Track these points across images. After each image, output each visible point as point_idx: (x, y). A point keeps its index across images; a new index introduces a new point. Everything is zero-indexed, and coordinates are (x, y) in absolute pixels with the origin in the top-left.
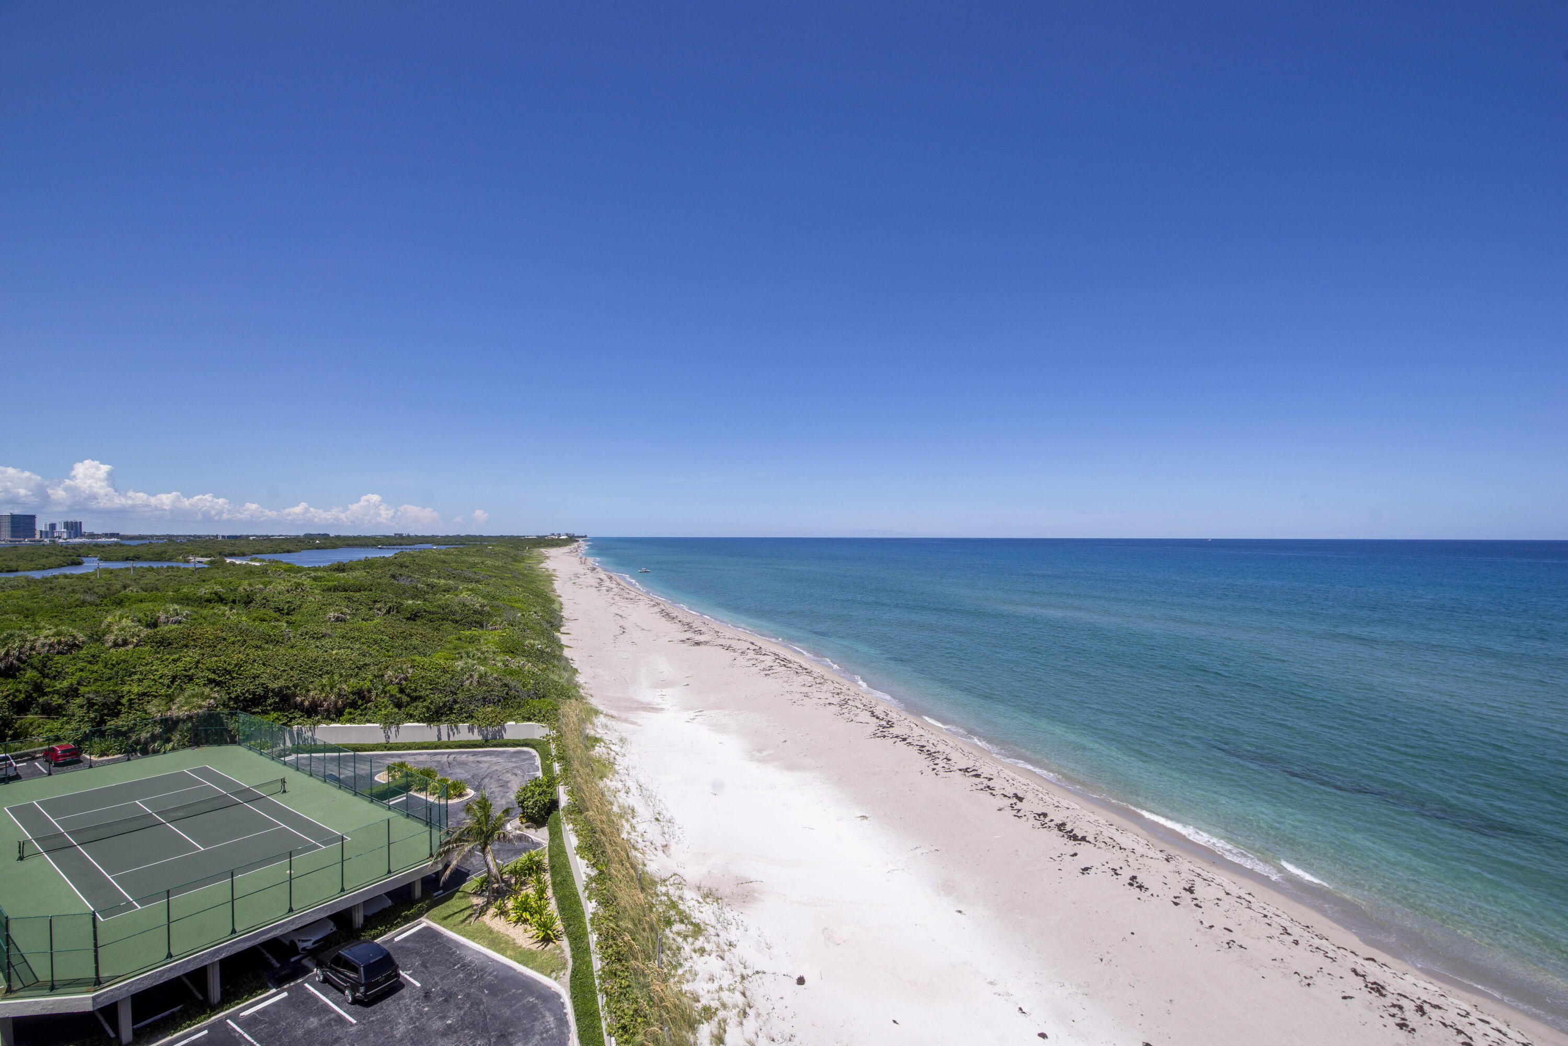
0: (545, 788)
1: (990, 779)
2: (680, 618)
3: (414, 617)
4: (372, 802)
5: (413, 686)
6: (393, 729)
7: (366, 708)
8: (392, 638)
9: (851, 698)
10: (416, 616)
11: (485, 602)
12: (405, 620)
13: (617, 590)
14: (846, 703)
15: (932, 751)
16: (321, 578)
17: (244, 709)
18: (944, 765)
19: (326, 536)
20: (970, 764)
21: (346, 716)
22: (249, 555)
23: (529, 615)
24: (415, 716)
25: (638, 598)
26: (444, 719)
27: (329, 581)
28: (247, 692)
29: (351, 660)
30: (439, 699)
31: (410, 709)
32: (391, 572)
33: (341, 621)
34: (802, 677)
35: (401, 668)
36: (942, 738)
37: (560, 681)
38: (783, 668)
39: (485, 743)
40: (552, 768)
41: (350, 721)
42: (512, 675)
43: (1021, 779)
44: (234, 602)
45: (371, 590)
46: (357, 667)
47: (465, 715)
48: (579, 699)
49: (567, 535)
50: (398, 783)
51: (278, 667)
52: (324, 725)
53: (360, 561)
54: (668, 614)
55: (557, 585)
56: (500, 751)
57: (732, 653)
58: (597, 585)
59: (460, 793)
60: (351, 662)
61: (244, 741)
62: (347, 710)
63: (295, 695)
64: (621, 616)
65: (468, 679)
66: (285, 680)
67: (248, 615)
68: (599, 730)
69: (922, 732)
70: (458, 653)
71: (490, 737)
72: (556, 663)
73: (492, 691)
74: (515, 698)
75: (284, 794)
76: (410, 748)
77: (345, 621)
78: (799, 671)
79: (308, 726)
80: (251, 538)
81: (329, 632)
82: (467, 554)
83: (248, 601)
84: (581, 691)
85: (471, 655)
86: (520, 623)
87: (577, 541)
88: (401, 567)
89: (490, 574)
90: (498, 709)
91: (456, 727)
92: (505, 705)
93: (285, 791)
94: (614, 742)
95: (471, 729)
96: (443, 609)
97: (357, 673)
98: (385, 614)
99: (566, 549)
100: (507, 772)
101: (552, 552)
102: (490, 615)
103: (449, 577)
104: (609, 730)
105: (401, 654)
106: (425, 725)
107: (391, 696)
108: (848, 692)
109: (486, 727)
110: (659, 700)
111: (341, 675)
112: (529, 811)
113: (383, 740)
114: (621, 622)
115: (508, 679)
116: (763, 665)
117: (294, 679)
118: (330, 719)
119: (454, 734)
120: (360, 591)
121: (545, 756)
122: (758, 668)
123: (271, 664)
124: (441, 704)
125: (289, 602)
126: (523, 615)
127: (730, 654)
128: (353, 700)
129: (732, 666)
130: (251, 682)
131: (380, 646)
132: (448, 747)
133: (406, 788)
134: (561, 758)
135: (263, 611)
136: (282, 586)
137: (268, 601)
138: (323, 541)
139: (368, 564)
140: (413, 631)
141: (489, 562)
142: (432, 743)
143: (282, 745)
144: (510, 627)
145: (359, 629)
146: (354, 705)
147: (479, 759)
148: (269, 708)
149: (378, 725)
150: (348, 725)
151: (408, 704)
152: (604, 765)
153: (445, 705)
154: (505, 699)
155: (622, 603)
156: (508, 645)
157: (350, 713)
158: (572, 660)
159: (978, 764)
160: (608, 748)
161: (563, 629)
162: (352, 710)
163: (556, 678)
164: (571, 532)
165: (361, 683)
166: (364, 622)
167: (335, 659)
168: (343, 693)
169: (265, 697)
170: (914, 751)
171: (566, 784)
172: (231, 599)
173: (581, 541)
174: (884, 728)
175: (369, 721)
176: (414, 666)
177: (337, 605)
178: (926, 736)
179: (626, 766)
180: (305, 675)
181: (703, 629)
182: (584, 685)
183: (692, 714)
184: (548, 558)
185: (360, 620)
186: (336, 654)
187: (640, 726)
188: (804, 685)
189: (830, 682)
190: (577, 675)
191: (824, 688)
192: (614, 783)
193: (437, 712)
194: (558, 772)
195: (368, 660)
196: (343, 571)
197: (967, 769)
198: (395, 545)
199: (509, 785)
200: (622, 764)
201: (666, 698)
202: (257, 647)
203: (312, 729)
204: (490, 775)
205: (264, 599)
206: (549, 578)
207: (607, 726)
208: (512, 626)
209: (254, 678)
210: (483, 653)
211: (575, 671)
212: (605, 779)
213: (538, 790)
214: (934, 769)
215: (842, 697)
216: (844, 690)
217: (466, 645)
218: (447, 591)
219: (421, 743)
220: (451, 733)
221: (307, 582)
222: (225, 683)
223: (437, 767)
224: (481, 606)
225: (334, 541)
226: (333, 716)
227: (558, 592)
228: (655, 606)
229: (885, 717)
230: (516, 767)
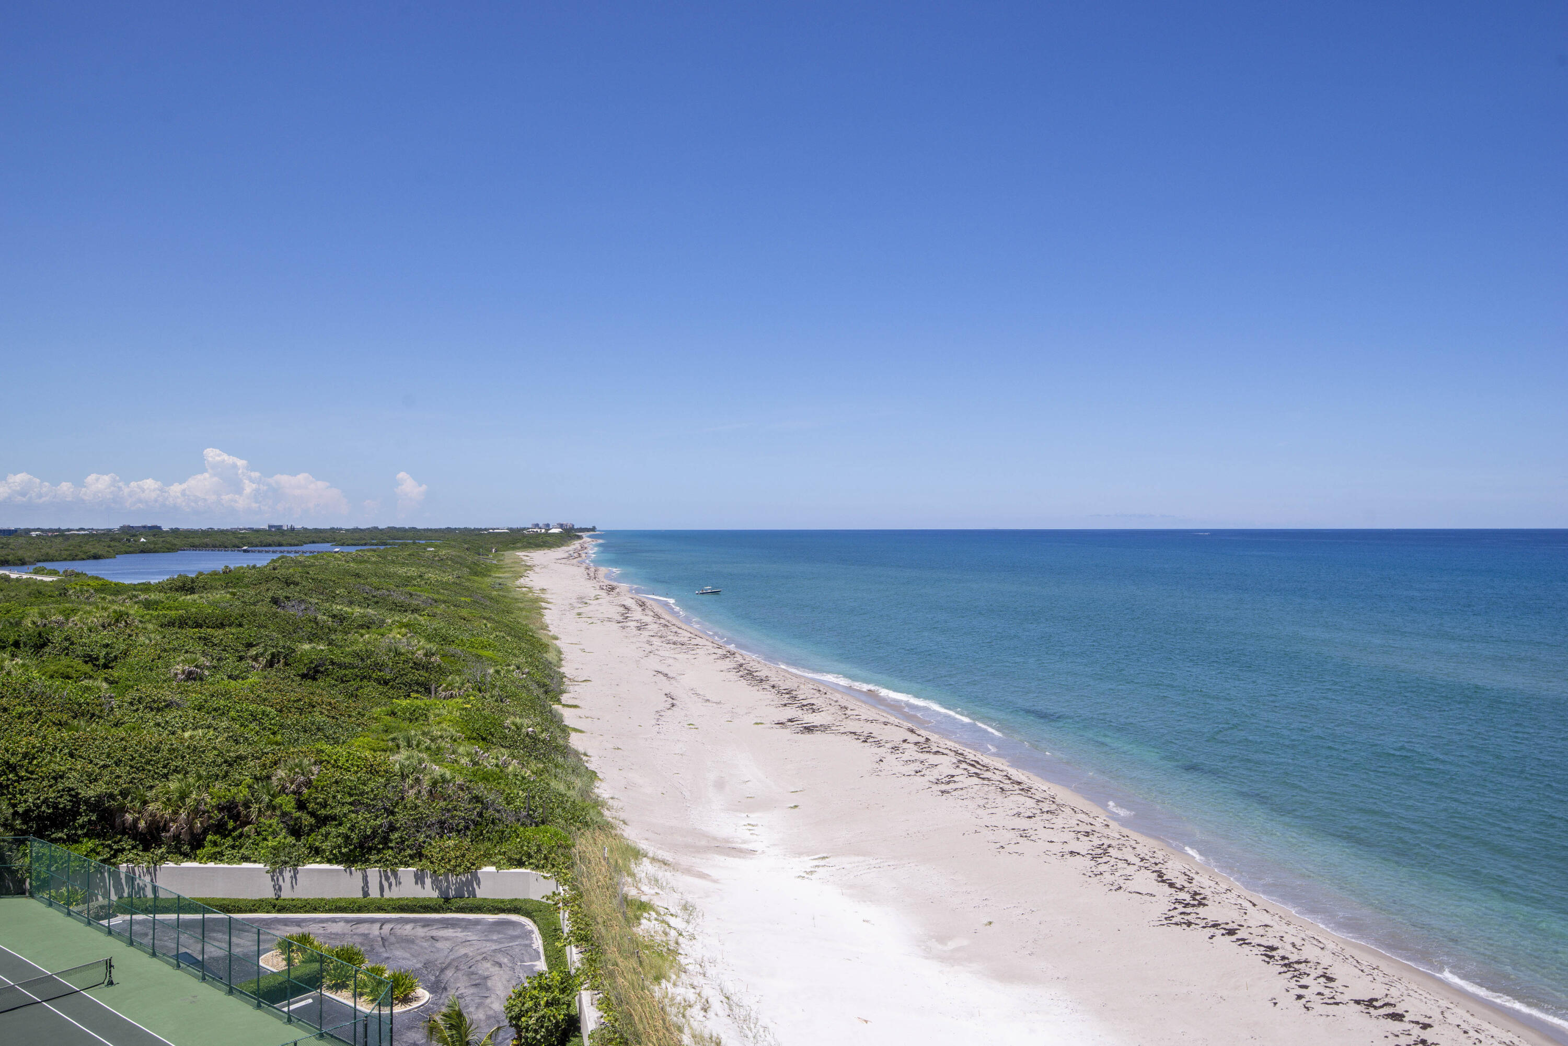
0: (556, 992)
1: (1425, 1026)
2: (774, 680)
3: (313, 673)
4: (259, 1006)
5: (321, 797)
6: (287, 874)
7: (241, 835)
8: (281, 711)
9: (1114, 843)
10: (317, 672)
11: (433, 647)
12: (298, 678)
13: (656, 626)
14: (1105, 853)
15: (1293, 958)
16: (157, 603)
17: (40, 834)
18: (1322, 990)
19: (155, 531)
20: (1378, 991)
21: (208, 849)
22: (32, 563)
23: (508, 671)
24: (324, 851)
25: (693, 642)
26: (373, 858)
27: (170, 608)
28: (43, 802)
29: (215, 748)
30: (364, 823)
31: (316, 839)
32: (270, 594)
33: (195, 679)
34: (1012, 798)
35: (300, 765)
36: (1310, 933)
37: (570, 793)
38: (975, 780)
39: (445, 904)
40: (564, 955)
41: (214, 857)
42: (488, 780)
43: (1493, 1030)
44: (16, 644)
45: (240, 625)
46: (226, 762)
47: (409, 852)
48: (605, 827)
49: (561, 526)
50: (298, 973)
51: (96, 761)
52: (171, 865)
53: (215, 573)
54: (750, 673)
55: (550, 617)
56: (469, 920)
57: (875, 750)
58: (620, 619)
59: (406, 995)
60: (216, 752)
61: (39, 889)
62: (209, 837)
63: (123, 809)
64: (666, 675)
65: (412, 787)
66: (107, 783)
67: (41, 666)
68: (645, 888)
69: (1266, 919)
70: (393, 739)
71: (452, 893)
72: (560, 760)
73: (455, 808)
74: (493, 822)
75: (111, 988)
76: (315, 910)
77: (201, 679)
78: (1006, 787)
79: (145, 865)
80: (34, 534)
81: (177, 698)
82: (393, 562)
83: (40, 644)
84: (606, 813)
85: (415, 743)
86: (494, 686)
87: (580, 537)
88: (288, 584)
89: (436, 596)
90: (467, 842)
91: (395, 873)
92: (477, 836)
93: (111, 983)
94: (673, 911)
95: (419, 878)
96: (362, 660)
97: (227, 772)
98: (265, 666)
99: (560, 552)
100: (485, 959)
101: (537, 557)
102: (441, 671)
103: (366, 602)
104: (662, 888)
105: (297, 740)
106: (341, 867)
107: (284, 814)
108: (1106, 831)
109: (446, 875)
110: (747, 835)
111: (200, 777)
112: (530, 1035)
113: (270, 894)
114: (668, 687)
115: (480, 789)
116: (934, 774)
117: (121, 781)
118: (181, 854)
119: (390, 885)
120: (222, 626)
121: (551, 933)
122: (927, 778)
123: (84, 755)
124: (369, 832)
125: (107, 646)
126: (498, 672)
127: (870, 751)
128: (221, 819)
129: (877, 773)
130: (51, 786)
131: (261, 724)
132: (380, 909)
133: (313, 982)
134: (582, 938)
135: (65, 661)
136: (96, 617)
137: (72, 644)
138: (152, 539)
139: (230, 579)
140: (316, 698)
141: (431, 575)
142: (354, 901)
143: (100, 898)
144: (477, 693)
145: (226, 694)
146: (220, 829)
147: (435, 933)
148: (80, 832)
149: (261, 866)
150: (211, 865)
151: (312, 830)
152: (660, 955)
153: (375, 832)
154: (476, 824)
155: (666, 651)
156: (477, 726)
157: (215, 844)
158: (585, 755)
159: (1394, 992)
160: (663, 921)
161: (565, 698)
162: (217, 838)
163: (562, 788)
164: (568, 521)
165: (234, 790)
166: (233, 683)
167: (188, 747)
168: (202, 807)
169: (75, 813)
170: (1253, 956)
171: (594, 988)
172: (11, 640)
173: (585, 536)
174: (1186, 906)
175: (246, 859)
176: (321, 762)
177: (187, 652)
178: (1276, 927)
179: (699, 960)
180: (140, 775)
181: (818, 701)
182: (610, 802)
183: (808, 863)
184: (530, 568)
185: (225, 677)
186: (191, 737)
187: (715, 881)
188: (1019, 814)
189: (1068, 810)
190: (597, 784)
191: (1059, 821)
192: (680, 990)
193: (361, 846)
194: (578, 965)
195: (243, 750)
196: (192, 591)
197: (1372, 1000)
198: (270, 545)
199: (489, 983)
200: (690, 953)
201: (757, 830)
202: (60, 724)
203: (152, 870)
204: (455, 964)
205: (66, 639)
206: (535, 605)
207: (657, 880)
208: (480, 690)
209: (55, 778)
210: (433, 740)
211: (593, 775)
212: (664, 981)
213: (544, 997)
214: (1299, 997)
215: (1097, 842)
216: (1098, 826)
217: (405, 724)
218: (367, 625)
219: (334, 901)
220: (386, 884)
221: (134, 610)
222: (8, 786)
223: (362, 944)
224: (426, 655)
225: (169, 539)
226: (186, 848)
227: (553, 630)
228: (725, 657)
229: (1186, 884)
230: (500, 950)
